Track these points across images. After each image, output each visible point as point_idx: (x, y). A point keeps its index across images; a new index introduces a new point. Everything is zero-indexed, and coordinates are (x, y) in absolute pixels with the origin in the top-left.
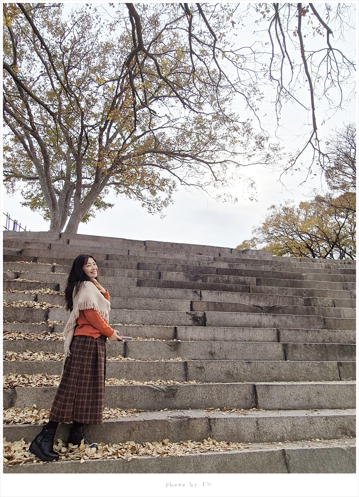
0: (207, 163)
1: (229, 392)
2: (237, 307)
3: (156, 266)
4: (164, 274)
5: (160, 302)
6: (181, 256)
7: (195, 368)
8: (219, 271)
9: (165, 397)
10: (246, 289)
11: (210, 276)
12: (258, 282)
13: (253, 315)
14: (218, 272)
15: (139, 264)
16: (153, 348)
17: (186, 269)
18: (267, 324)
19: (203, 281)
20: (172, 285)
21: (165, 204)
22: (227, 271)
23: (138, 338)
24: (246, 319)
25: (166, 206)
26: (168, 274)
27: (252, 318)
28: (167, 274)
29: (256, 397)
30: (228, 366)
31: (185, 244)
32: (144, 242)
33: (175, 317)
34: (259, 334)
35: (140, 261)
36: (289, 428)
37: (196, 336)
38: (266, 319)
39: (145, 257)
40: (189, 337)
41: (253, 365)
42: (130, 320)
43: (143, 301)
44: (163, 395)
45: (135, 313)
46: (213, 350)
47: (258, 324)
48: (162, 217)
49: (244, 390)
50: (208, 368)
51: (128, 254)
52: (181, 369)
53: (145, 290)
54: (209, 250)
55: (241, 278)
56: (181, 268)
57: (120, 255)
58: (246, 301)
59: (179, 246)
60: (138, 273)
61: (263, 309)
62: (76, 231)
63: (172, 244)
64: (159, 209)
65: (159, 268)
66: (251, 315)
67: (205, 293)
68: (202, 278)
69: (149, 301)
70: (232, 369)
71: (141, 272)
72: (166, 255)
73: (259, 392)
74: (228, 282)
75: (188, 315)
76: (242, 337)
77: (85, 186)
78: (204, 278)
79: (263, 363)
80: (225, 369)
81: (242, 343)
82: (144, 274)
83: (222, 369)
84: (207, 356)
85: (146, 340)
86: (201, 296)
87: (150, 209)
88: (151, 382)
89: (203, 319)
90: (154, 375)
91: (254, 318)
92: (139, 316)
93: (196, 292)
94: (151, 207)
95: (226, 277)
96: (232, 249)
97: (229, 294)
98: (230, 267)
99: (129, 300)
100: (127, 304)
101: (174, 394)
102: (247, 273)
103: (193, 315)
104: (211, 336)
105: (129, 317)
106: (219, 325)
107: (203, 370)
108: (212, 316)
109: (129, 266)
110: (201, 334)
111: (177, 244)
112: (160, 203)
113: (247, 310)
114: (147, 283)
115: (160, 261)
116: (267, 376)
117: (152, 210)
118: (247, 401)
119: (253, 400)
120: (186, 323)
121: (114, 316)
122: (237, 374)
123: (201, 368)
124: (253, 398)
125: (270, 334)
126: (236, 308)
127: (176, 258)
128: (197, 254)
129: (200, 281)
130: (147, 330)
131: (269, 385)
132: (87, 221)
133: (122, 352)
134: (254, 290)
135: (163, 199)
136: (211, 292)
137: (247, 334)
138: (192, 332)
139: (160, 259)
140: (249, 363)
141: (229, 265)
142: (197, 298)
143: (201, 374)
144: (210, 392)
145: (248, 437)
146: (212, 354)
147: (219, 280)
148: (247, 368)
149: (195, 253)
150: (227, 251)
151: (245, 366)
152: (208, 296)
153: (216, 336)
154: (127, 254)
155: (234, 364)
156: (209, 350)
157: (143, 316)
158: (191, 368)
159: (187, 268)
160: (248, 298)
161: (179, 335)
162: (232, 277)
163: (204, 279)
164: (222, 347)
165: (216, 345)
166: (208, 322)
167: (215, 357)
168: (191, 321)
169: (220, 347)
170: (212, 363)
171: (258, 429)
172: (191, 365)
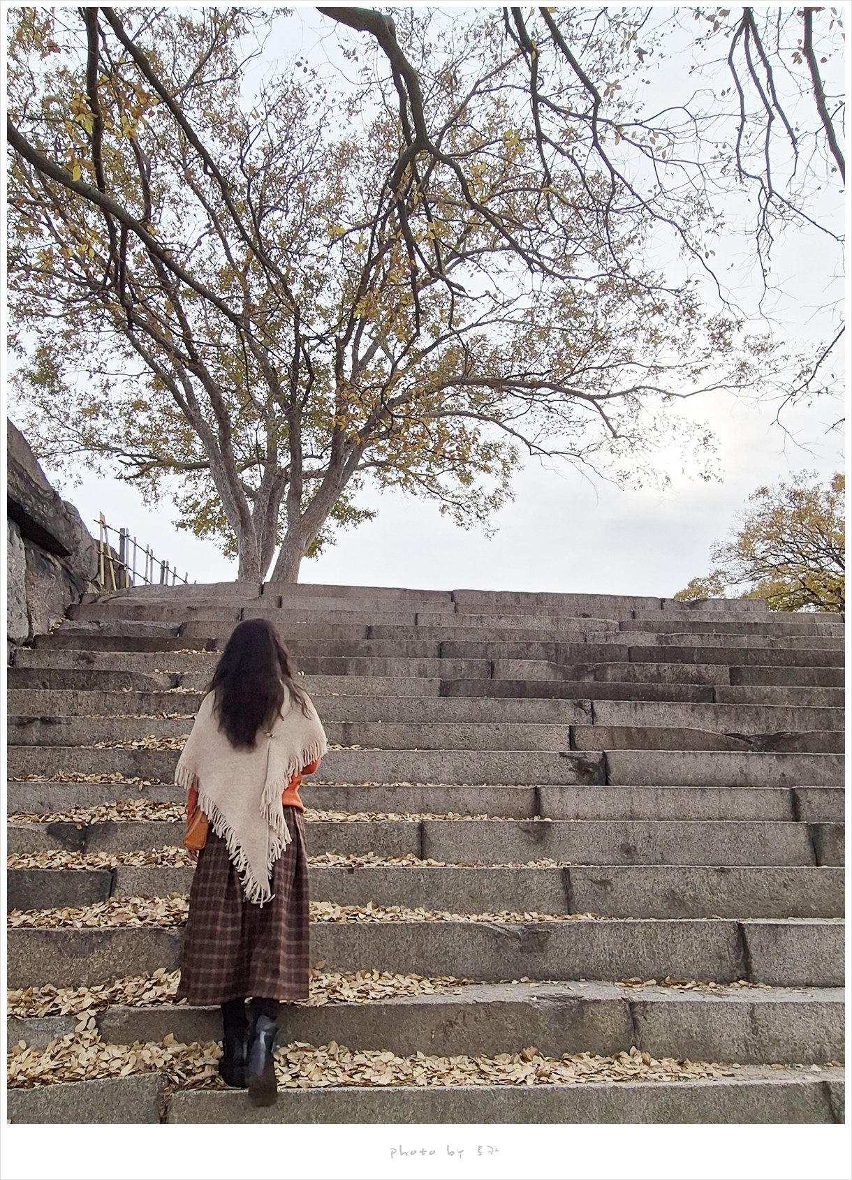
0: (591, 398)
1: (676, 941)
2: (684, 738)
3: (481, 648)
4: (501, 665)
5: (497, 732)
6: (540, 623)
7: (589, 883)
8: (634, 654)
9: (521, 950)
10: (705, 695)
11: (613, 666)
12: (735, 676)
13: (727, 757)
14: (632, 656)
15: (441, 644)
16: (486, 837)
17: (553, 652)
18: (765, 778)
19: (595, 679)
20: (521, 690)
21: (494, 502)
22: (654, 653)
23: (450, 814)
24: (708, 765)
25: (496, 506)
26: (511, 665)
27: (724, 764)
28: (508, 667)
29: (747, 955)
30: (668, 879)
31: (547, 594)
32: (451, 593)
33: (533, 765)
34: (745, 803)
35: (444, 638)
37: (586, 810)
38: (761, 765)
39: (454, 629)
40: (571, 810)
41: (732, 878)
42: (429, 775)
43: (456, 730)
44: (517, 945)
45: (439, 757)
46: (631, 843)
47: (740, 779)
48: (490, 534)
49: (715, 937)
50: (620, 884)
51: (416, 623)
52: (556, 887)
53: (460, 705)
54: (606, 604)
55: (691, 669)
56: (541, 649)
57: (398, 627)
58: (708, 723)
59: (532, 599)
60: (441, 665)
61: (751, 743)
62: (295, 577)
63: (517, 596)
64: (481, 515)
65: (489, 652)
66: (721, 757)
67: (602, 708)
68: (594, 671)
69: (469, 729)
70: (681, 887)
71: (448, 663)
72: (503, 620)
73: (753, 940)
74: (659, 677)
76: (700, 810)
77: (310, 475)
78: (597, 673)
79: (760, 871)
80: (662, 887)
81: (704, 824)
83: (656, 886)
84: (618, 856)
85: (469, 818)
86: (594, 715)
87: (459, 518)
88: (485, 916)
89: (601, 769)
90: (493, 899)
91: (731, 763)
92: (448, 764)
93: (580, 705)
94: (461, 511)
95: (652, 668)
96: (663, 600)
97: (662, 707)
98: (661, 642)
99: (424, 728)
100: (419, 738)
101: (542, 947)
102: (705, 656)
103: (575, 758)
104: (623, 808)
105: (426, 767)
106: (639, 781)
107: (609, 888)
108: (624, 760)
109: (419, 652)
110: (599, 802)
111: (527, 595)
112: (481, 501)
113: (711, 743)
114: (462, 688)
115: (489, 635)
116: (770, 903)
117: (466, 519)
118: (724, 963)
119: (739, 961)
120: (560, 779)
121: (392, 766)
122: (694, 899)
123: (604, 883)
124: (737, 958)
125: (772, 801)
126: (682, 741)
127: (529, 626)
128: (577, 615)
129: (588, 680)
130: (470, 796)
131: (777, 926)
132: (319, 553)
133: (415, 847)
134: (728, 698)
135: (489, 492)
136: (618, 704)
137: (713, 801)
138: (577, 800)
139: (490, 631)
140: (722, 871)
141: (659, 639)
142: (586, 718)
143: (605, 899)
144: (630, 941)
145: (730, 1049)
146: (628, 850)
147: (635, 675)
148: (719, 883)
149: (573, 613)
150: (651, 606)
151: (714, 879)
152: (610, 714)
153: (637, 809)
154: (413, 624)
155: (685, 873)
156: (621, 840)
157: (459, 764)
159: (557, 650)
160: (710, 715)
161: (546, 807)
162: (667, 666)
163: (599, 674)
164: (652, 833)
165: (637, 829)
166: (614, 775)
167: (636, 858)
168: (573, 773)
169: (646, 834)
170: (629, 873)
171: (755, 1030)
172: (580, 875)
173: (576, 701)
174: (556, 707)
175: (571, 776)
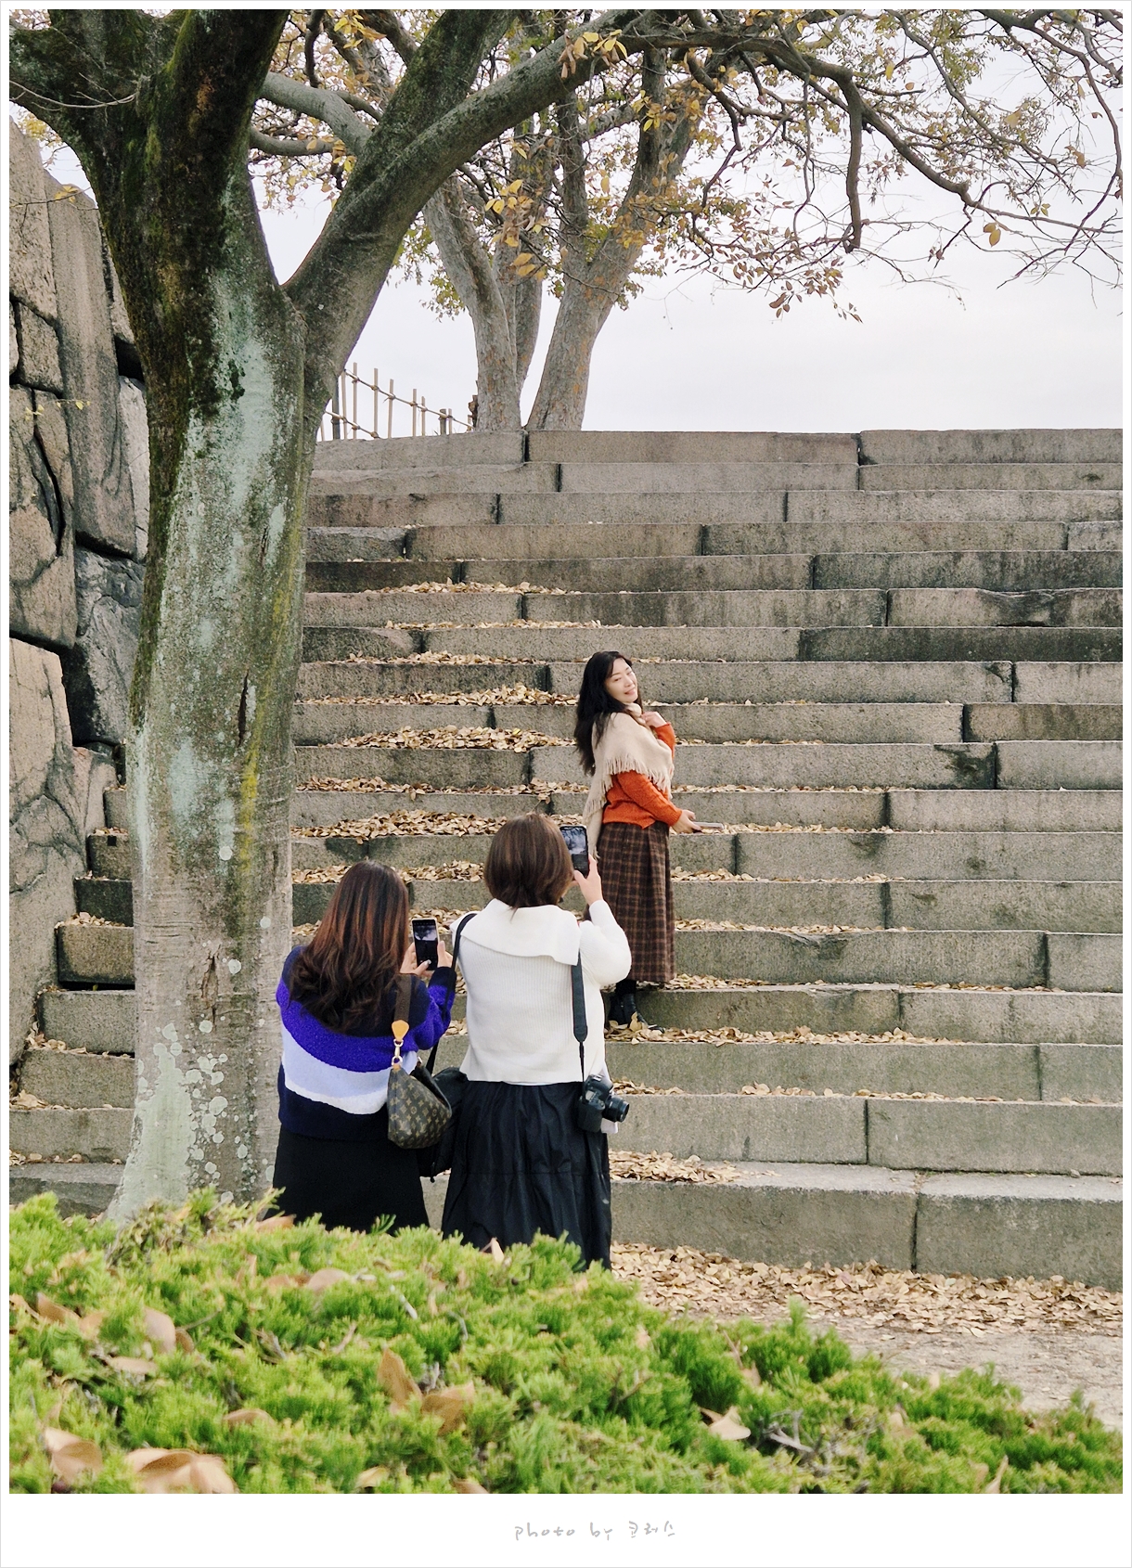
7: (911, 897)
9: (819, 957)
11: (1082, 595)
15: (815, 560)
19: (1052, 617)
26: (919, 597)
29: (1047, 963)
30: (1001, 894)
32: (858, 439)
39: (843, 526)
40: (927, 819)
41: (1074, 894)
44: (814, 953)
45: (775, 753)
46: (980, 858)
50: (945, 900)
51: (785, 514)
52: (874, 902)
53: (821, 674)
57: (751, 526)
67: (1030, 673)
68: (1051, 604)
71: (819, 596)
75: (940, 754)
78: (1056, 606)
80: (992, 902)
82: (829, 604)
84: (962, 872)
85: (798, 829)
86: (1014, 683)
89: (989, 765)
93: (994, 670)
99: (763, 712)
100: (756, 725)
101: (839, 952)
103: (956, 753)
105: (758, 765)
106: (1038, 780)
107: (933, 903)
108: (1019, 756)
109: (780, 575)
119: (1038, 969)
123: (928, 898)
124: (1037, 965)
130: (803, 802)
133: (729, 861)
136: (1054, 668)
138: (937, 807)
144: (929, 950)
146: (975, 865)
148: (1057, 898)
152: (1041, 682)
156: (967, 854)
158: (899, 900)
161: (897, 815)
163: (1058, 608)
164: (1006, 846)
165: (989, 841)
166: (1006, 772)
167: (983, 874)
168: (951, 772)
169: (1000, 847)
170: (957, 887)
171: (1012, 1017)
172: (901, 890)
173: (990, 664)
174: (959, 672)
175: (948, 775)
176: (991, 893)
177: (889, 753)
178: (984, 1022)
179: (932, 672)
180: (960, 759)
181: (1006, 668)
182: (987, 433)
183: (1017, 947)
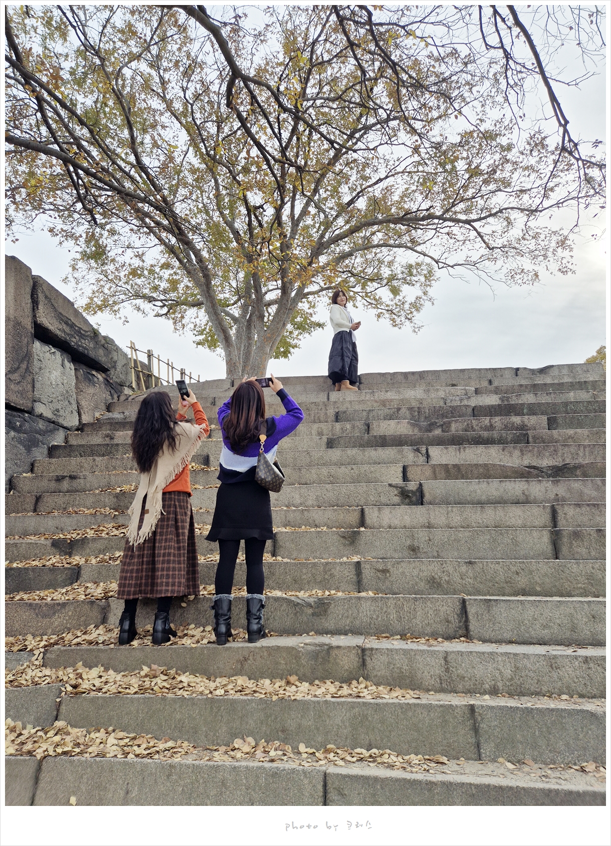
0: (468, 222)
1: (417, 609)
2: (488, 470)
3: (365, 413)
4: (374, 425)
5: (352, 471)
6: (414, 394)
7: (374, 571)
9: (313, 614)
10: (522, 438)
11: (456, 421)
12: (552, 423)
13: (513, 483)
14: (476, 413)
15: (337, 413)
16: (316, 541)
17: (416, 413)
18: (542, 498)
19: (443, 431)
20: (383, 442)
21: (416, 306)
22: (493, 410)
24: (497, 489)
25: (418, 310)
26: (382, 424)
27: (510, 488)
28: (379, 426)
29: (467, 620)
30: (430, 568)
31: (427, 372)
33: (369, 493)
34: (515, 515)
35: (342, 408)
36: (508, 673)
37: (396, 522)
38: (539, 489)
39: (351, 402)
40: (385, 523)
41: (478, 567)
43: (324, 471)
44: (310, 611)
45: (306, 490)
46: (416, 544)
47: (522, 498)
48: (417, 330)
50: (396, 572)
51: (328, 399)
52: (350, 574)
53: (335, 454)
54: (473, 376)
55: (516, 420)
56: (408, 412)
57: (312, 403)
58: (514, 459)
59: (417, 376)
60: (334, 427)
61: (543, 472)
63: (406, 374)
64: (409, 317)
65: (370, 416)
66: (508, 483)
67: (434, 451)
68: (442, 425)
69: (333, 470)
70: (439, 574)
71: (338, 426)
72: (388, 393)
73: (472, 610)
74: (491, 427)
75: (392, 488)
76: (481, 521)
78: (444, 427)
79: (498, 563)
80: (425, 574)
81: (470, 531)
82: (342, 429)
83: (421, 573)
84: (406, 553)
86: (428, 456)
87: (393, 320)
89: (418, 494)
90: (308, 582)
91: (516, 487)
93: (418, 450)
94: (394, 316)
95: (486, 421)
96: (517, 369)
97: (480, 449)
98: (503, 401)
99: (305, 470)
100: (300, 477)
101: (326, 611)
102: (533, 410)
103: (400, 488)
104: (423, 520)
105: (297, 496)
106: (446, 501)
107: (388, 575)
108: (434, 488)
109: (322, 419)
110: (406, 517)
111: (413, 373)
112: (407, 306)
113: (509, 473)
114: (342, 442)
115: (375, 404)
116: (505, 585)
117: (398, 321)
118: (450, 625)
119: (461, 624)
120: (388, 502)
122: (448, 582)
123: (385, 571)
124: (460, 622)
125: (536, 514)
126: (486, 472)
127: (407, 396)
128: (447, 385)
129: (438, 432)
130: (317, 515)
131: (490, 600)
132: (289, 355)
133: (270, 549)
134: (538, 439)
135: (411, 299)
136: (447, 448)
137: (490, 515)
138: (390, 516)
139: (376, 401)
140: (470, 563)
141: (502, 399)
142: (422, 459)
143: (384, 582)
144: (385, 609)
145: (428, 681)
146: (414, 549)
147: (472, 427)
148: (467, 572)
149: (444, 384)
150: (507, 375)
151: (464, 569)
152: (440, 455)
153: (433, 521)
154: (325, 400)
155: (442, 564)
156: (408, 543)
157: (319, 494)
158: (367, 572)
159: (419, 412)
160: (517, 453)
161: (368, 521)
162: (497, 419)
164: (431, 538)
165: (421, 535)
166: (427, 497)
167: (419, 555)
168: (398, 498)
169: (427, 538)
170: (402, 564)
171: (447, 670)
172: (368, 566)
173: (415, 448)
174: (401, 452)
175: (397, 499)
176: (424, 568)
177: (365, 489)
178: (426, 673)
179: (387, 452)
180: (402, 491)
181: (423, 450)
182: (409, 373)
183: (445, 607)
